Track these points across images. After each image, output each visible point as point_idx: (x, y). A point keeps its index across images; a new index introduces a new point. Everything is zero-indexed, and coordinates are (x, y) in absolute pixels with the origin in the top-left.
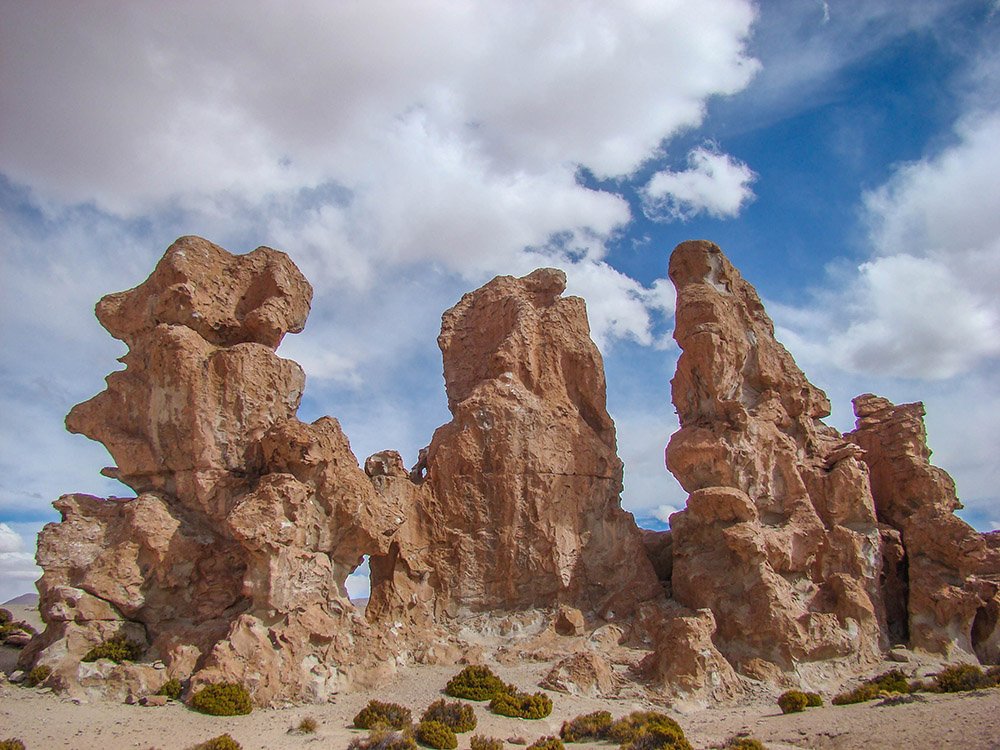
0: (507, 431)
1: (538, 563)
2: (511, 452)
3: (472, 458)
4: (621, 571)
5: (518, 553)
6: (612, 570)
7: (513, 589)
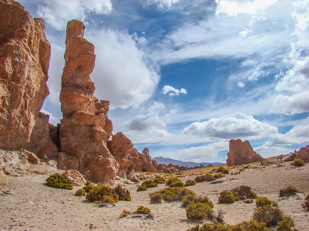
0: (24, 65)
1: (22, 129)
2: (24, 75)
3: (8, 72)
4: (44, 139)
5: (16, 123)
6: (41, 138)
7: (9, 140)
